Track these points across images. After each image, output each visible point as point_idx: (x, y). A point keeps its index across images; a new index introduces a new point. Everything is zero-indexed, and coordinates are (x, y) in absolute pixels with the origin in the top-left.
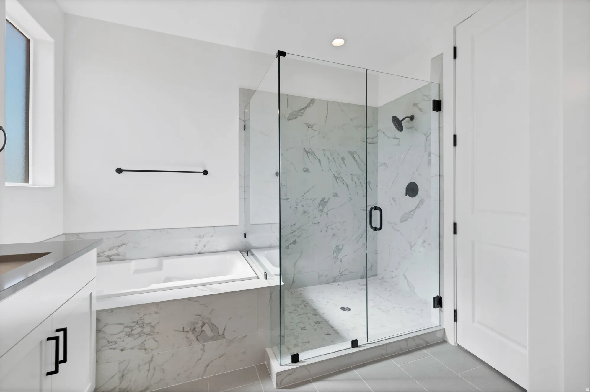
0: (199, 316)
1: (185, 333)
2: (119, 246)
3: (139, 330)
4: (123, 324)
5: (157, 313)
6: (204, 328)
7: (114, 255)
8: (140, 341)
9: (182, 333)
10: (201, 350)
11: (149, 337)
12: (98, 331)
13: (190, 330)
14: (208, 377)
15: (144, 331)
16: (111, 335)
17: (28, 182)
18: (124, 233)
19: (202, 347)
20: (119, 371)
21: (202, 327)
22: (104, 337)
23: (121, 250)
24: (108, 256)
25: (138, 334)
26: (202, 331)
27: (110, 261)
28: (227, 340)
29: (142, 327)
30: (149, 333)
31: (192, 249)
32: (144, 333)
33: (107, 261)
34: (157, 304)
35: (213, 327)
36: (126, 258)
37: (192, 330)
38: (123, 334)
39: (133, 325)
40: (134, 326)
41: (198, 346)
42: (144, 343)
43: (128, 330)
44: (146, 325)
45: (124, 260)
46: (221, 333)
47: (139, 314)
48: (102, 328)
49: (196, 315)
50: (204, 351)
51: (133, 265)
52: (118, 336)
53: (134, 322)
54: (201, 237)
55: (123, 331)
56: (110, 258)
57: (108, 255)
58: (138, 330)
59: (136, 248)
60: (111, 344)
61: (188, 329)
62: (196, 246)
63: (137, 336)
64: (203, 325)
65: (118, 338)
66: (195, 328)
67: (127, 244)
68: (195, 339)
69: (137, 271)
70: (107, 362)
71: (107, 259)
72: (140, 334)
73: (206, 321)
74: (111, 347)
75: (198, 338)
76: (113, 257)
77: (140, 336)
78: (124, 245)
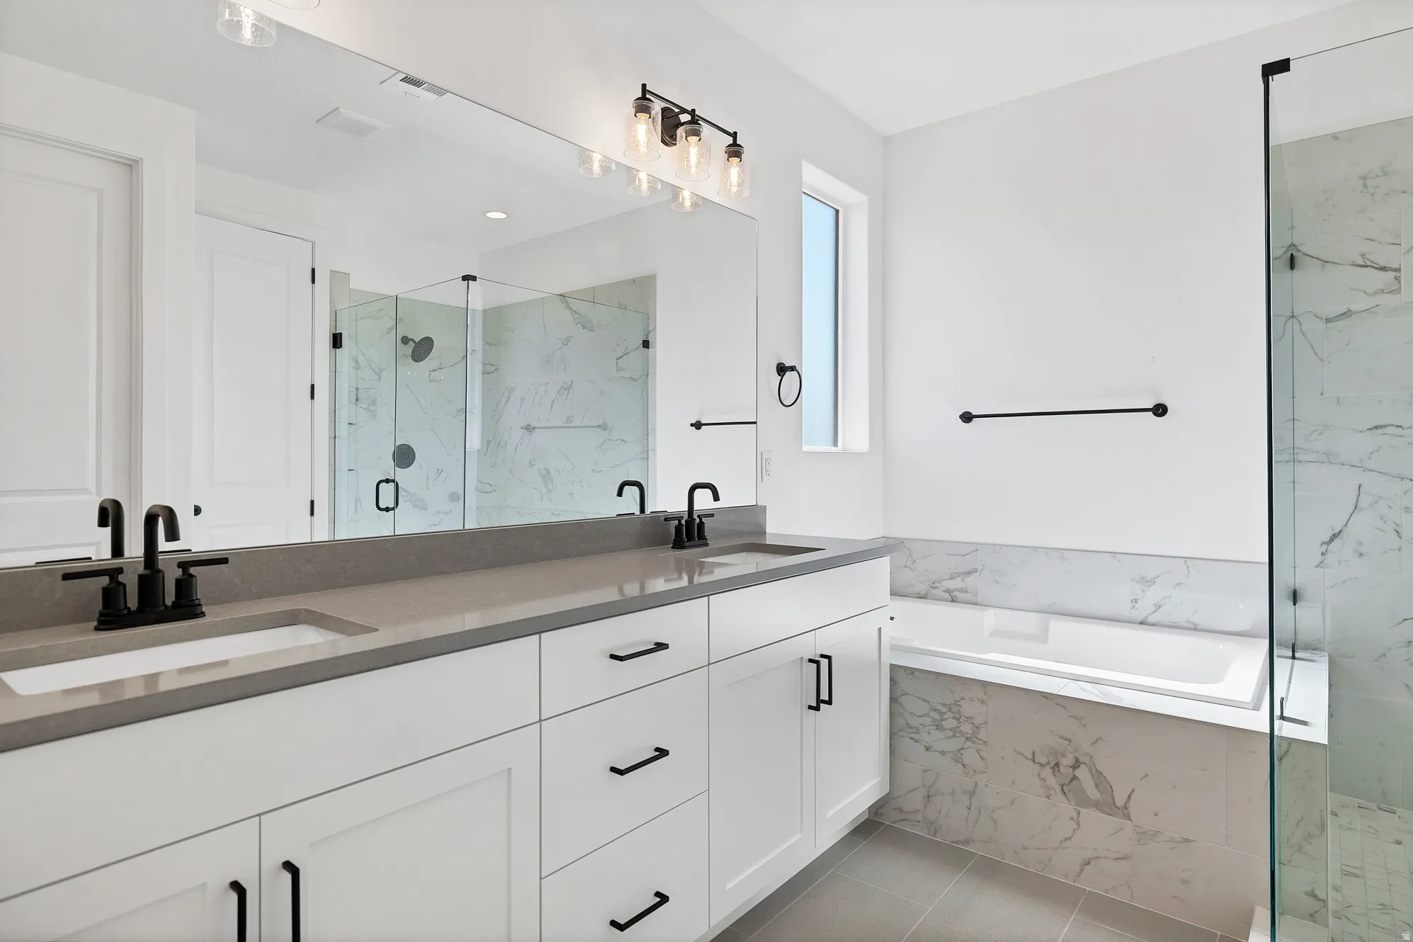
0: (1067, 740)
1: (1037, 767)
2: (968, 573)
3: (953, 723)
4: (928, 702)
5: (983, 702)
6: (1078, 773)
7: (961, 590)
8: (954, 744)
9: (1031, 763)
10: (1072, 819)
11: (969, 744)
12: (893, 700)
13: (1048, 763)
14: (1088, 889)
15: (961, 728)
16: (911, 713)
17: (837, 446)
18: (976, 548)
19: (1075, 815)
20: (924, 786)
21: (1075, 767)
22: (902, 714)
23: (970, 581)
24: (948, 591)
25: (951, 730)
26: (1075, 778)
27: (952, 602)
28: (1135, 826)
29: (958, 719)
30: (969, 736)
31: (1124, 609)
32: (961, 732)
33: (947, 600)
34: (984, 684)
35: (1100, 780)
36: (979, 600)
37: (1052, 765)
38: (928, 721)
39: (944, 709)
40: (945, 713)
41: (1065, 808)
42: (962, 751)
43: (937, 716)
44: (964, 719)
45: (976, 604)
46: (1120, 801)
47: (952, 692)
48: (899, 698)
49: (1062, 737)
50: (1078, 824)
51: (991, 618)
52: (922, 720)
53: (944, 705)
54: (1147, 582)
55: (927, 715)
56: (952, 594)
57: (949, 589)
58: (950, 723)
59: (997, 582)
60: (911, 730)
61: (1044, 761)
62: (1134, 603)
63: (950, 734)
64: (1077, 765)
65: (921, 724)
66: (1057, 765)
67: (981, 571)
68: (1058, 789)
69: (995, 633)
70: (906, 760)
71: (947, 595)
72: (956, 732)
73: (1082, 759)
74: (913, 735)
75: (1065, 788)
76: (956, 593)
77: (954, 736)
78: (974, 574)
